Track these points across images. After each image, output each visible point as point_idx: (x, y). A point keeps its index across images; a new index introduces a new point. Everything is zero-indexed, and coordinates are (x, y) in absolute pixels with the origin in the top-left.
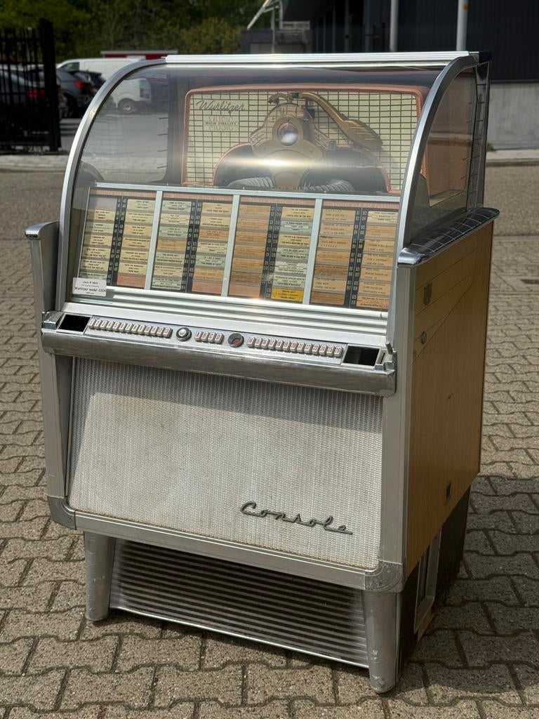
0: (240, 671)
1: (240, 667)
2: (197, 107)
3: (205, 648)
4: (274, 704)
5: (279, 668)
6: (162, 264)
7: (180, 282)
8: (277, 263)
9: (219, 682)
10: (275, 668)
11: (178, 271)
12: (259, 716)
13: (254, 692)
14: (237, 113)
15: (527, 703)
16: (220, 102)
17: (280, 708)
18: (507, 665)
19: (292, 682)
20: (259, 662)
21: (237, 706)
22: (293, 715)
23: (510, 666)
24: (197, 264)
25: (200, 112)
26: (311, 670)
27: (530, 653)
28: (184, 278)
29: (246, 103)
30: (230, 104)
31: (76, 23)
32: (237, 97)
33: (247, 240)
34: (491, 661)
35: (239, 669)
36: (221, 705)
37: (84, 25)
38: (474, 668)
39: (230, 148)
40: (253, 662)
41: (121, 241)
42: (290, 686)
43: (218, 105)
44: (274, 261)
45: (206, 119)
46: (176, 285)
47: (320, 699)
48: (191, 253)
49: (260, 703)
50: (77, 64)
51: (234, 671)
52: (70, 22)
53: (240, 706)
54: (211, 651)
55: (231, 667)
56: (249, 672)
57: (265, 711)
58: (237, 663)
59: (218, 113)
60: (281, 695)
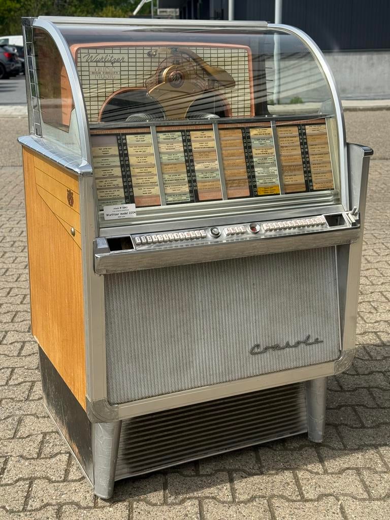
0: (27, 485)
1: (28, 482)
2: (84, 60)
3: (5, 469)
4: (47, 509)
5: (58, 482)
6: (169, 183)
7: (189, 195)
8: (256, 169)
9: (9, 494)
10: (55, 482)
11: (184, 187)
12: (33, 519)
13: (34, 501)
14: (118, 64)
15: (237, 500)
16: (104, 56)
17: (51, 511)
18: (228, 472)
19: (65, 492)
20: (43, 478)
21: (19, 511)
22: (60, 517)
23: (230, 472)
24: (198, 179)
25: (87, 64)
26: (81, 482)
27: (247, 462)
28: (191, 192)
29: (126, 56)
30: (112, 57)
31: (10, 10)
32: (118, 51)
33: (230, 156)
34: (216, 470)
35: (27, 484)
36: (7, 511)
37: (15, 12)
38: (203, 475)
39: (114, 92)
40: (39, 478)
41: (130, 171)
42: (63, 494)
43: (102, 58)
44: (254, 168)
45: (92, 69)
46: (185, 198)
47: (83, 504)
48: (191, 171)
49: (37, 509)
50: (7, 40)
51: (23, 486)
52: (5, 10)
53: (21, 512)
54: (8, 471)
55: (21, 483)
56: (34, 485)
57: (39, 515)
58: (26, 479)
59: (103, 64)
60: (54, 502)
